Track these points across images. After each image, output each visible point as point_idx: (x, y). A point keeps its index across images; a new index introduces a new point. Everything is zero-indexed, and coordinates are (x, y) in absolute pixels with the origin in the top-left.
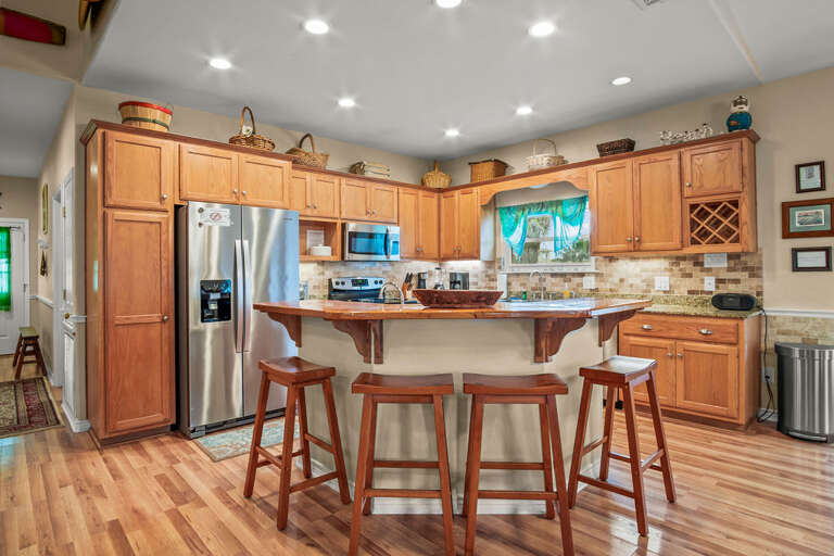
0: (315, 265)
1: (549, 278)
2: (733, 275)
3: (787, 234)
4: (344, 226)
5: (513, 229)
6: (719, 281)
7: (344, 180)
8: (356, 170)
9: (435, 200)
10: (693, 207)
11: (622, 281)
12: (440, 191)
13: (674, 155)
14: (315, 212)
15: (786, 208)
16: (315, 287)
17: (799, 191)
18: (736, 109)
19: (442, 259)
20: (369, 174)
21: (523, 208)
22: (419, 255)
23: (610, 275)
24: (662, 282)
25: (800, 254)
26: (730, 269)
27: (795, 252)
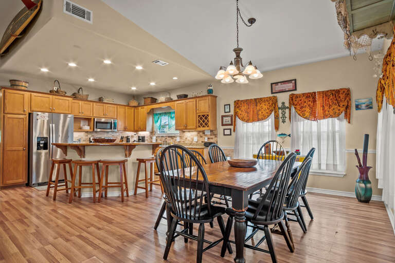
0: (84, 133)
1: (168, 138)
2: (212, 137)
3: (223, 125)
4: (94, 119)
5: (157, 121)
6: (208, 138)
7: (95, 104)
8: (100, 100)
9: (133, 110)
10: (199, 116)
11: (186, 139)
12: (134, 107)
13: (194, 100)
14: (83, 115)
15: (223, 117)
16: (84, 141)
17: (225, 112)
18: (209, 88)
19: (136, 131)
20: (105, 101)
21: (160, 114)
22: (125, 129)
23: (183, 137)
24: (196, 139)
25: (225, 131)
26: (211, 135)
27: (224, 130)
